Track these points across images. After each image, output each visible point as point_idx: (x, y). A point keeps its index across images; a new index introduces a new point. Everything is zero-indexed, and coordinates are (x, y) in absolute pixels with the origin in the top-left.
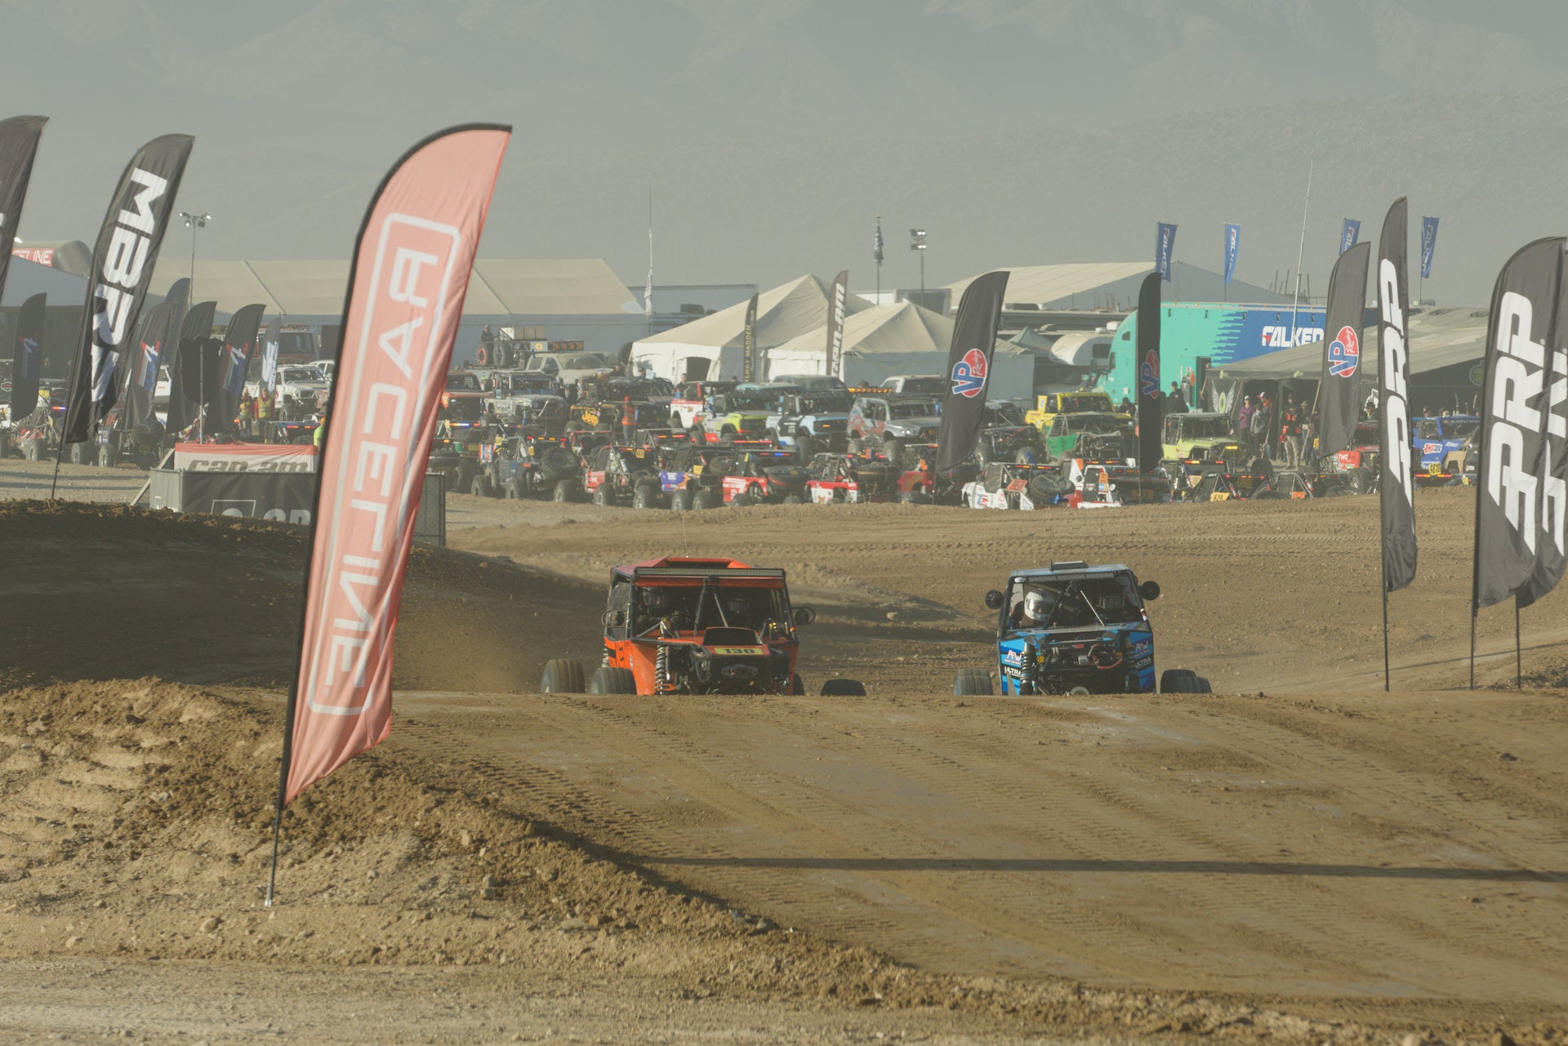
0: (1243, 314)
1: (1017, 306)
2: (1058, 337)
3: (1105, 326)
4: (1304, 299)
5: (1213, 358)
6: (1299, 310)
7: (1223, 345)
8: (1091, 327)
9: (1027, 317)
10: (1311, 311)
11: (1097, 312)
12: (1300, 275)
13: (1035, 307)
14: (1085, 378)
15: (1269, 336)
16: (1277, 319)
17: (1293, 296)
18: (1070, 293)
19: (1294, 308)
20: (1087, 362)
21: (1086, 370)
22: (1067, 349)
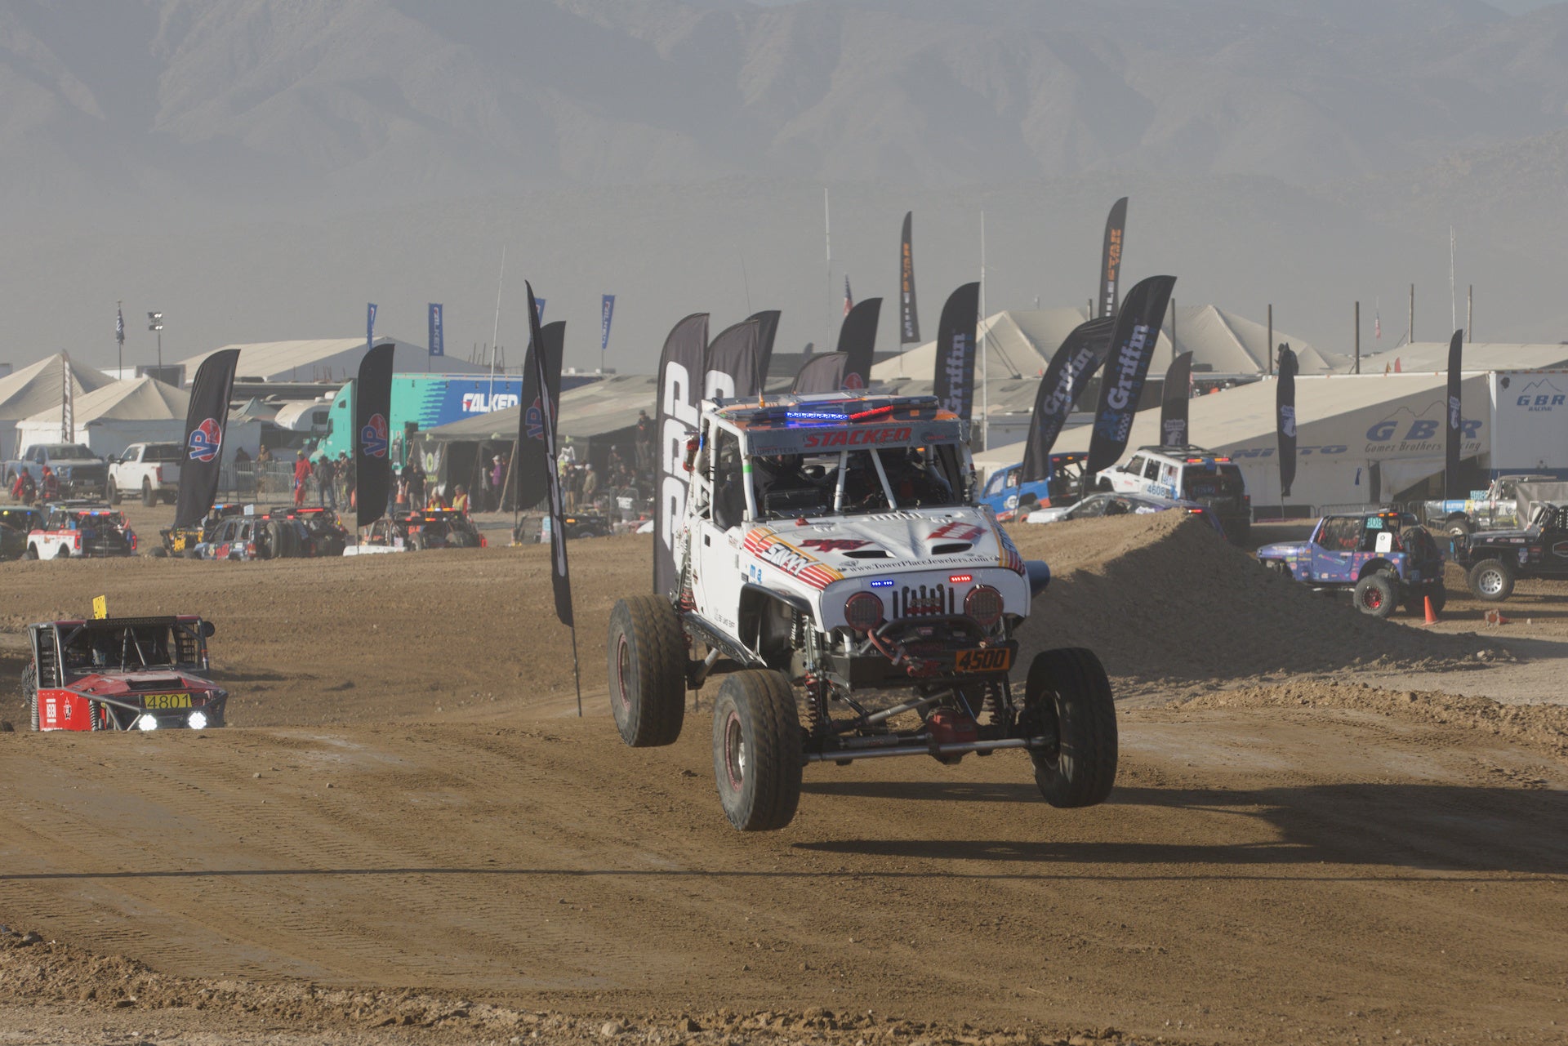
0: (445, 383)
1: (244, 379)
2: (282, 406)
3: (323, 396)
4: (500, 369)
5: (420, 423)
6: (496, 379)
7: (429, 411)
8: (312, 398)
9: (256, 390)
10: (507, 380)
11: (316, 383)
12: (496, 348)
13: (260, 380)
14: (307, 442)
15: (469, 403)
16: (476, 388)
17: (489, 366)
18: (290, 367)
19: (491, 377)
20: (308, 426)
21: (306, 435)
22: (289, 416)
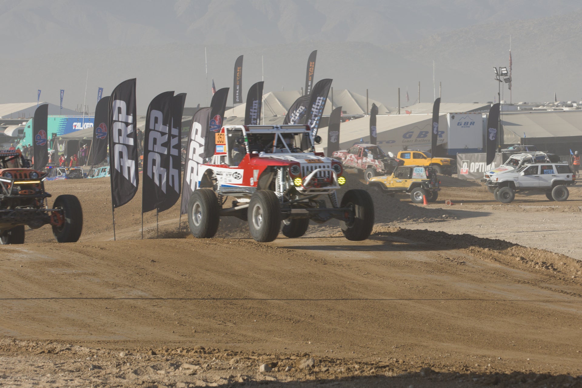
0: (67, 119)
2: (7, 127)
3: (22, 123)
4: (86, 113)
5: (57, 133)
6: (85, 117)
7: (61, 129)
8: (18, 124)
10: (89, 117)
11: (19, 119)
12: (85, 106)
14: (16, 140)
15: (75, 126)
16: (78, 120)
17: (83, 113)
18: (10, 113)
19: (83, 117)
20: (16, 135)
21: (16, 138)
22: (10, 131)
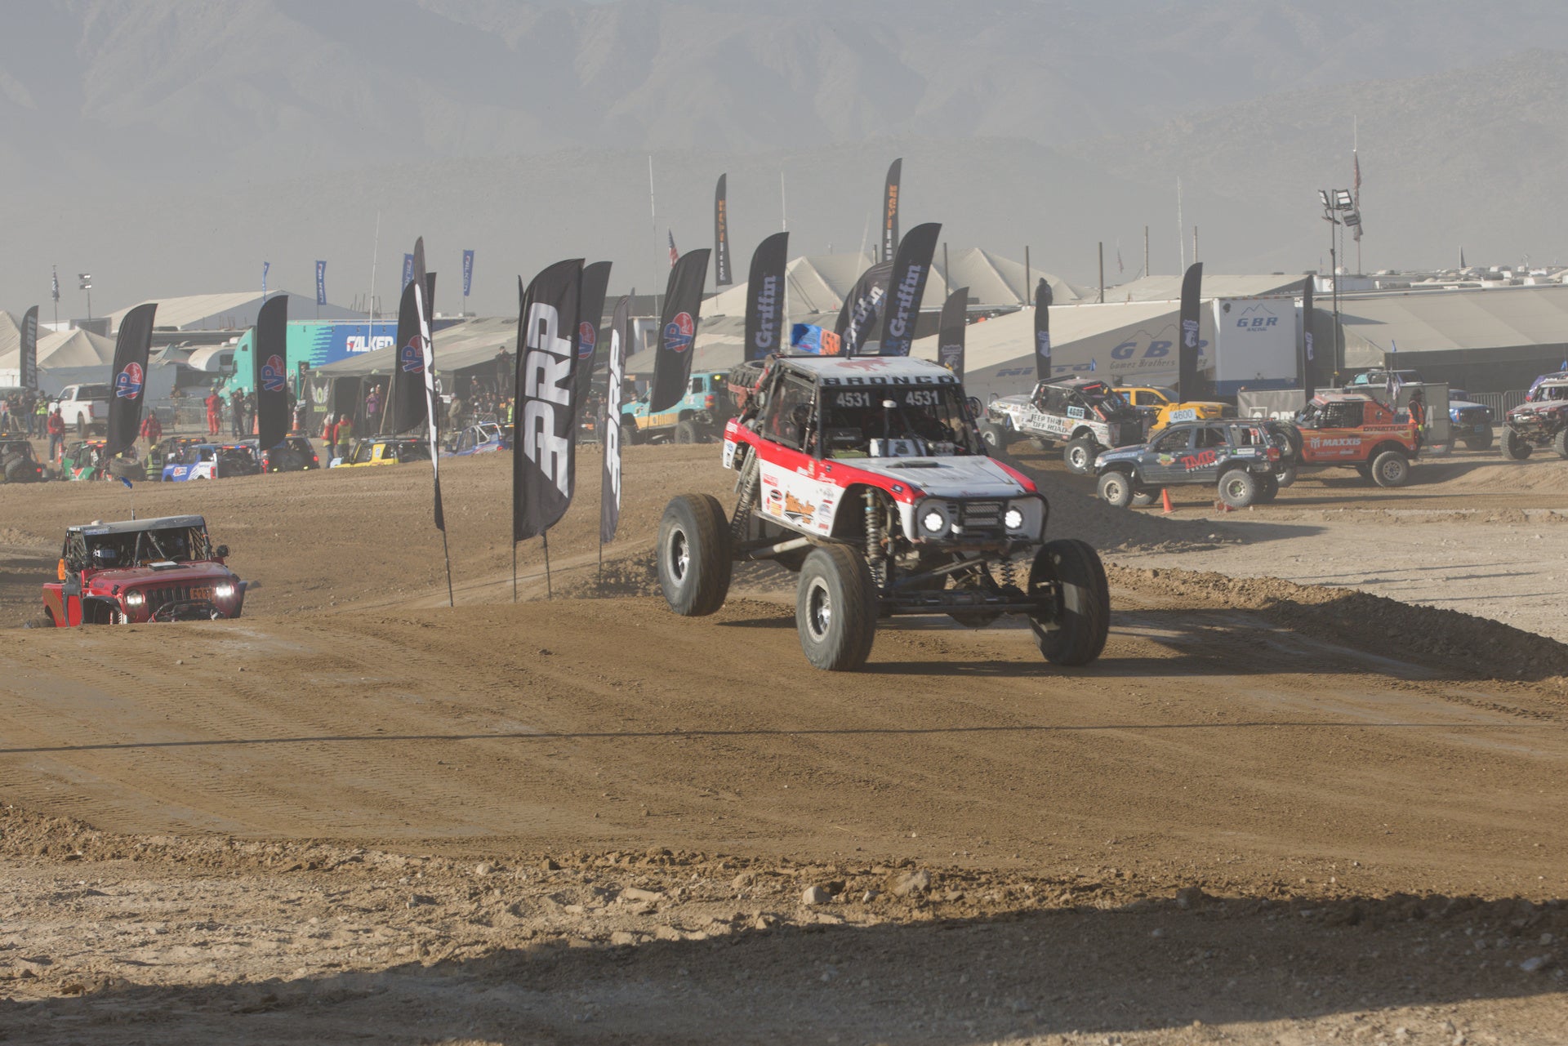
0: (331, 328)
1: (162, 329)
2: (194, 350)
3: (228, 341)
4: (377, 315)
5: (311, 362)
6: (375, 324)
7: (318, 352)
8: (219, 343)
9: (172, 338)
10: (384, 324)
11: (222, 331)
12: (373, 297)
13: (175, 329)
15: (352, 344)
16: (357, 331)
17: (369, 313)
18: (200, 317)
19: (370, 322)
20: (216, 368)
21: (216, 375)
22: (200, 360)
